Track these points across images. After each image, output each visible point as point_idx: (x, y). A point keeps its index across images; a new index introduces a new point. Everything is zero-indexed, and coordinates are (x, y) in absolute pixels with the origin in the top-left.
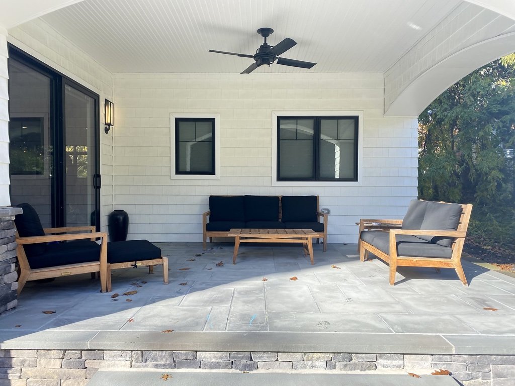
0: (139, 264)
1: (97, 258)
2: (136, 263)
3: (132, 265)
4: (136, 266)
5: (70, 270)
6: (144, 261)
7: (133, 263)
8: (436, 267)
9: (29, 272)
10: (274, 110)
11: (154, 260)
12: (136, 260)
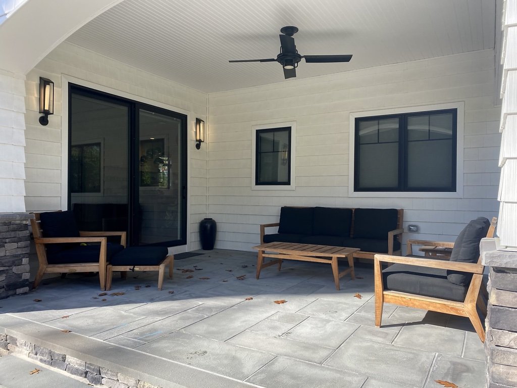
0: (137, 269)
1: (96, 260)
2: (134, 267)
3: (130, 269)
4: (133, 270)
5: (75, 268)
6: (142, 267)
7: (132, 267)
8: (439, 311)
9: (45, 266)
10: (351, 111)
11: (151, 267)
12: (134, 265)
